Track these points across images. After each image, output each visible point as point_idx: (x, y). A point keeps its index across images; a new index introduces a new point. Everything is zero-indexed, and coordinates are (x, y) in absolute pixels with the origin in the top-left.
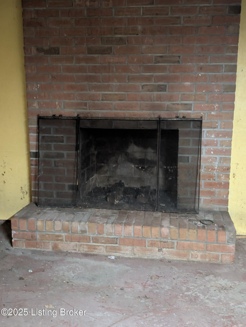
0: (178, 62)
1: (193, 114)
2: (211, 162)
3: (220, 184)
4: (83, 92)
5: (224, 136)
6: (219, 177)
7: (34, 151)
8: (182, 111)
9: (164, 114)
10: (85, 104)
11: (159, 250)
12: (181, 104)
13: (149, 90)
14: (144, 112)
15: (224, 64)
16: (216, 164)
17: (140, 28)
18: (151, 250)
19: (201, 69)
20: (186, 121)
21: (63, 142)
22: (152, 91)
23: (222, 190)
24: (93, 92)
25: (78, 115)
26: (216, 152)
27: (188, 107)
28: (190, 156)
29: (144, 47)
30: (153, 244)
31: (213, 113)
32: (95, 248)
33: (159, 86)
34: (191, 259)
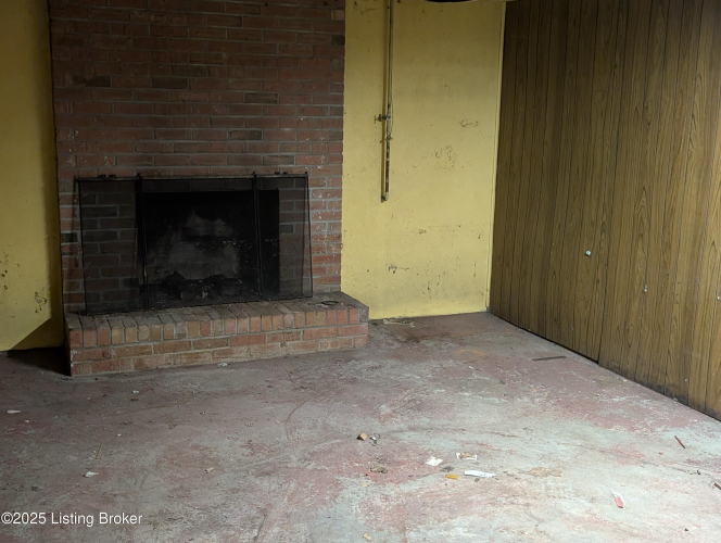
0: (275, 102)
1: (295, 168)
2: (320, 230)
3: (331, 257)
4: (146, 141)
5: (333, 196)
6: (329, 248)
7: (69, 232)
8: (282, 166)
9: (260, 170)
10: (149, 159)
11: (282, 345)
12: (282, 156)
13: (239, 139)
14: (234, 167)
15: (329, 105)
16: (325, 232)
17: (224, 55)
18: (272, 346)
19: (303, 111)
20: (288, 178)
21: (115, 215)
22: (244, 139)
23: (333, 265)
24: (161, 141)
25: (138, 174)
26: (325, 216)
27: (289, 160)
28: (294, 224)
29: (231, 81)
30: (274, 339)
31: (319, 167)
32: (197, 356)
33: (253, 132)
34: (320, 349)
